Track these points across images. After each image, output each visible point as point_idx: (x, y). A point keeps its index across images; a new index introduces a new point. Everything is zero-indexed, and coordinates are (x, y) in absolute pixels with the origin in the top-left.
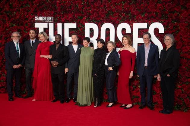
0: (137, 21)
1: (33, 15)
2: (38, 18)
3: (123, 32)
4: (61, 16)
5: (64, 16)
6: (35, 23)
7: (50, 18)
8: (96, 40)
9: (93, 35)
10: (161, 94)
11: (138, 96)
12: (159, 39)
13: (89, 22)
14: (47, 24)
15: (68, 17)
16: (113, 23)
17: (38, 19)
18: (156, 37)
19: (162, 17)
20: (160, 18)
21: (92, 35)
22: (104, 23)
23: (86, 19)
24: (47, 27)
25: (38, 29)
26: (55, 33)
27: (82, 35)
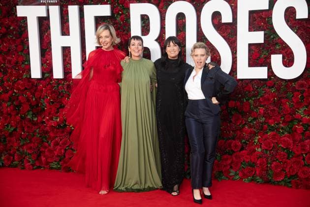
3: (215, 21)
6: (17, 7)
8: (156, 40)
9: (149, 30)
10: (304, 155)
11: (254, 163)
12: (296, 33)
14: (44, 8)
16: (191, 2)
18: (290, 27)
21: (146, 30)
22: (172, 2)
24: (45, 15)
25: (25, 19)
26: (65, 28)
27: (124, 31)
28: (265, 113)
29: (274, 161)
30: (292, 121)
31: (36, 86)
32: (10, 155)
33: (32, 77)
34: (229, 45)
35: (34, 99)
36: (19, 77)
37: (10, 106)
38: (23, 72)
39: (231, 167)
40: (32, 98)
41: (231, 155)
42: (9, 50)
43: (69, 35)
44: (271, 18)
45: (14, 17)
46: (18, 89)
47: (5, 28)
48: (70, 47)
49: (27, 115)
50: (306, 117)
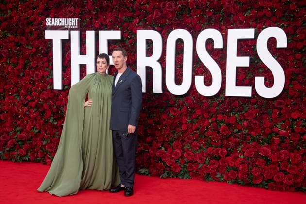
0: (235, 25)
1: (42, 16)
2: (51, 20)
3: (208, 46)
4: (94, 17)
5: (98, 17)
6: (46, 31)
7: (73, 22)
8: (158, 61)
9: (152, 52)
10: (280, 163)
11: (237, 167)
12: (276, 59)
13: (145, 27)
14: (67, 32)
15: (106, 19)
16: (189, 30)
17: (51, 23)
18: (271, 54)
19: (283, 16)
20: (280, 18)
22: (173, 30)
23: (139, 22)
24: (67, 38)
25: (51, 41)
26: (83, 49)
27: (131, 52)
28: (248, 126)
29: (254, 166)
30: (271, 133)
31: (58, 96)
32: (35, 152)
33: (54, 89)
34: (220, 67)
35: (55, 107)
36: (44, 88)
37: (36, 111)
38: (48, 85)
39: (218, 171)
40: (54, 106)
41: (218, 160)
42: (37, 66)
43: (86, 55)
44: (256, 46)
45: (43, 39)
46: (43, 98)
47: (35, 48)
48: (86, 65)
49: (49, 120)
50: (283, 130)
